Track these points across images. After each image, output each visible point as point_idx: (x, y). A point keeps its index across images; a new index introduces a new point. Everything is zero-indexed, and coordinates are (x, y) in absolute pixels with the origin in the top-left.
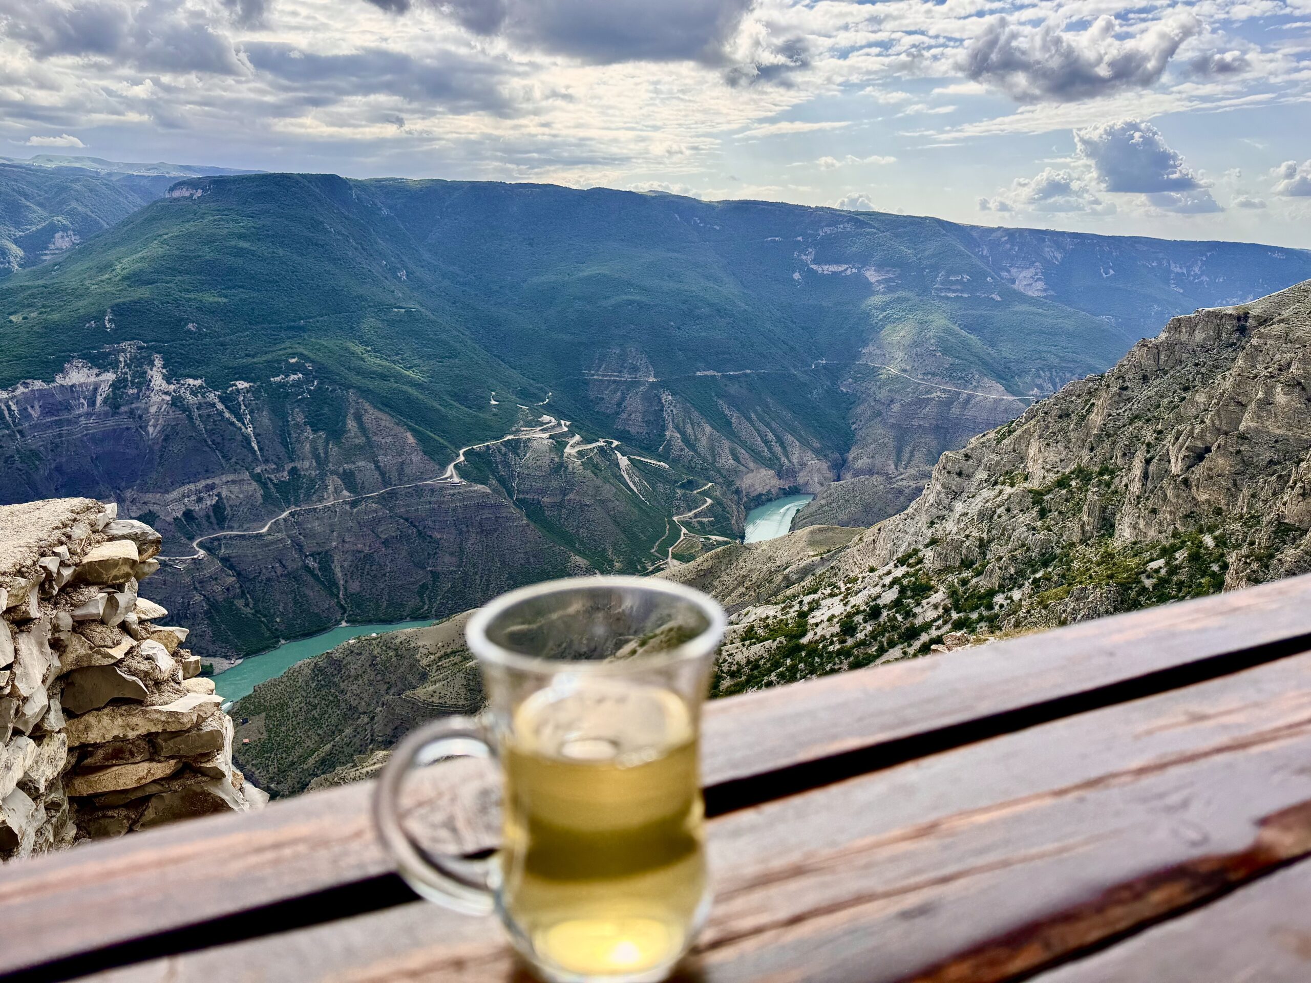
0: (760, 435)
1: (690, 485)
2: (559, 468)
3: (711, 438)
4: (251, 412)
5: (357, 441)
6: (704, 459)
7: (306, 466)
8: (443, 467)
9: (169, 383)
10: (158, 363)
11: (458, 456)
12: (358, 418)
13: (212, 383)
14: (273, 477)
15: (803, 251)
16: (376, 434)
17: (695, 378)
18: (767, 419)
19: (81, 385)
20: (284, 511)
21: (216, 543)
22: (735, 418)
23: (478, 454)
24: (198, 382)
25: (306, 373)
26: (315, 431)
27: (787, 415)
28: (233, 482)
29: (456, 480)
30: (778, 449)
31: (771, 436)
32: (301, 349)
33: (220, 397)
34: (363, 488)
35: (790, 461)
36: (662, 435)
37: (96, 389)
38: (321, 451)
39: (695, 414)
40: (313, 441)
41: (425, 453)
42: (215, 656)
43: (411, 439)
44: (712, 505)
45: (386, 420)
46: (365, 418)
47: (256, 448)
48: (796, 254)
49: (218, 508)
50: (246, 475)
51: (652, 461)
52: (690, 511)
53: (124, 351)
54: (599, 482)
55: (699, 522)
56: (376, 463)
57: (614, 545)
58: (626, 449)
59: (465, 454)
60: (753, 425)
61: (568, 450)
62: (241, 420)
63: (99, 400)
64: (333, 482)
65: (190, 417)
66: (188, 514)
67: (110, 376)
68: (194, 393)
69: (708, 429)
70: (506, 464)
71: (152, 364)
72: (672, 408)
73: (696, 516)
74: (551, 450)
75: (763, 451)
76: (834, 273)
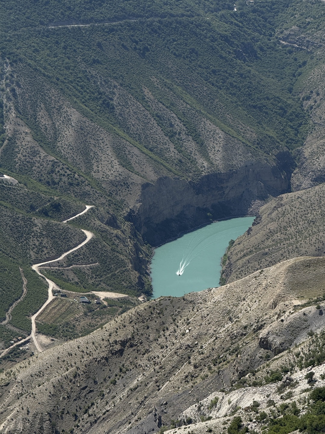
0: (160, 123)
1: (55, 210)
6: (73, 167)
31: (178, 125)
39: (51, 92)
44: (94, 242)
52: (59, 252)
55: (77, 272)
60: (148, 107)
73: (70, 260)
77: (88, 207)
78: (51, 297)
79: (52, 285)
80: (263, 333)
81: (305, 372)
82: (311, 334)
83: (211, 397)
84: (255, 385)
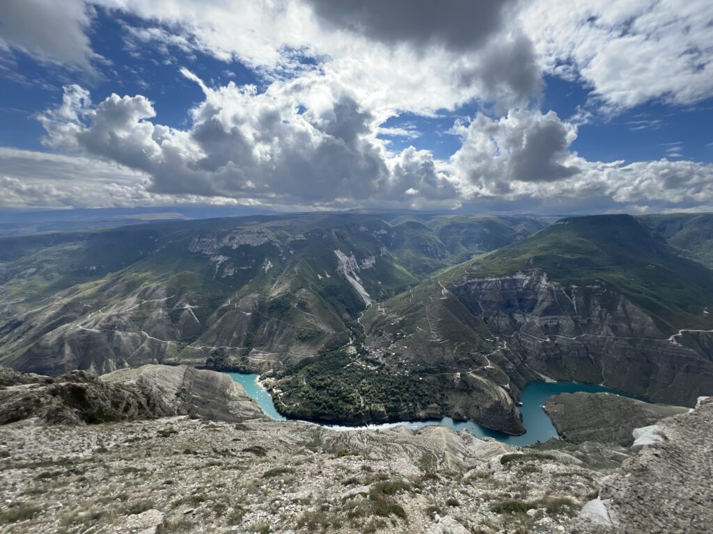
4: (576, 296)
5: (621, 315)
7: (595, 320)
8: (668, 335)
9: (548, 282)
11: (678, 332)
13: (563, 285)
14: (580, 320)
16: (631, 314)
19: (520, 279)
20: (583, 334)
23: (691, 334)
24: (558, 284)
25: (602, 286)
28: (564, 319)
29: (675, 343)
32: (600, 277)
33: (565, 289)
34: (621, 334)
37: (524, 281)
38: (603, 316)
40: (601, 311)
41: (658, 327)
43: (650, 319)
45: (638, 310)
46: (627, 307)
47: (575, 309)
49: (557, 326)
50: (570, 318)
53: (535, 271)
59: (682, 333)
62: (571, 298)
64: (607, 328)
65: (553, 294)
66: (546, 326)
67: (529, 278)
68: (555, 287)
71: (543, 276)
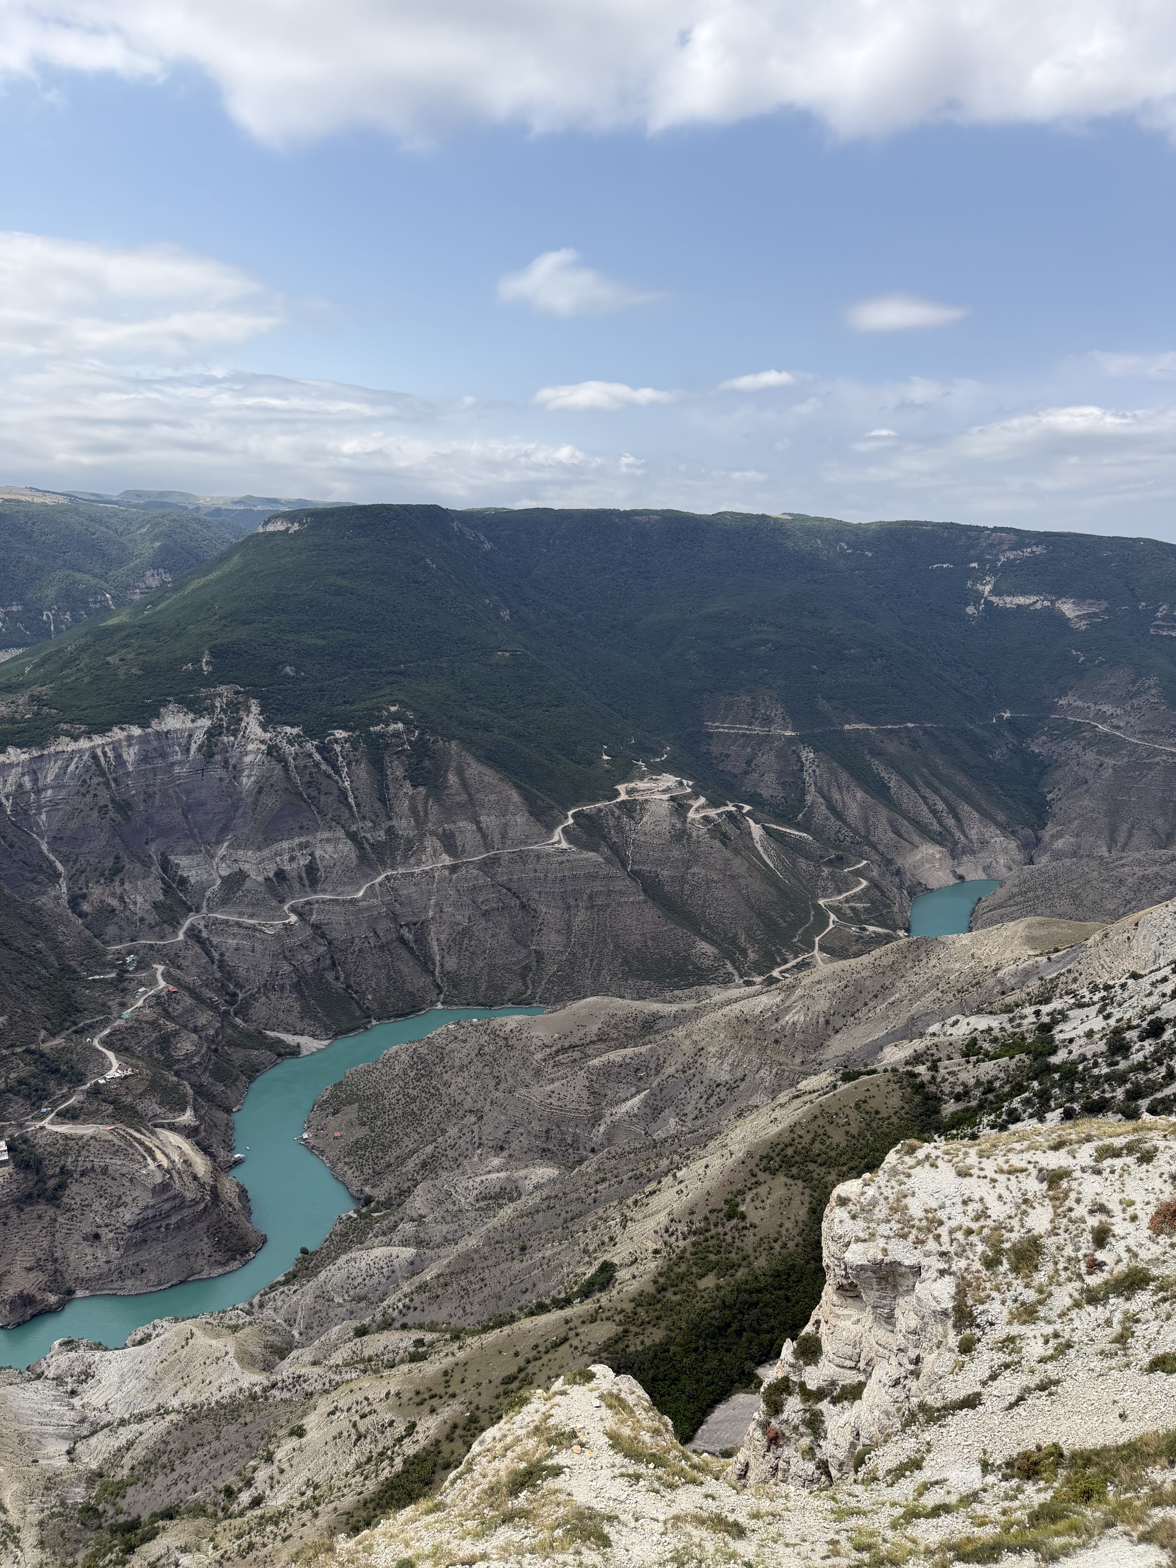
0: (926, 803)
1: (839, 862)
2: (681, 836)
3: (863, 807)
4: (349, 764)
5: (458, 799)
6: (855, 831)
7: (404, 826)
8: (550, 828)
9: (265, 731)
10: (255, 709)
11: (566, 817)
12: (460, 772)
13: (310, 733)
14: (368, 835)
15: (980, 579)
16: (479, 791)
17: (842, 733)
18: (936, 783)
19: (176, 731)
20: (379, 875)
21: (307, 907)
22: (893, 781)
23: (588, 817)
24: (295, 731)
25: (406, 722)
26: (415, 786)
27: (962, 780)
28: (328, 840)
29: (564, 845)
30: (950, 822)
31: (941, 806)
32: (401, 697)
33: (317, 747)
34: (463, 851)
35: (966, 837)
36: (802, 801)
37: (190, 736)
38: (420, 808)
39: (844, 777)
40: (413, 798)
41: (531, 813)
42: (302, 1035)
43: (516, 797)
44: (867, 888)
45: (490, 776)
46: (467, 774)
47: (353, 803)
48: (969, 584)
49: (311, 869)
50: (341, 833)
51: (792, 831)
52: (840, 893)
53: (220, 695)
54: (728, 854)
55: (853, 909)
56: (478, 823)
57: (748, 931)
58: (760, 815)
59: (574, 816)
60: (918, 791)
61: (691, 815)
62: (337, 772)
63: (194, 747)
64: (431, 843)
65: (286, 768)
66: (280, 875)
67: (205, 723)
68: (290, 742)
69: (860, 795)
70: (620, 830)
71: (248, 711)
72: (814, 767)
73: (847, 900)
74: (672, 815)
75: (932, 824)
76: (1019, 606)
77: (865, 862)
78: (831, 926)
79: (833, 917)
80: (1000, 974)
81: (1033, 1008)
82: (1041, 979)
83: (954, 1018)
84: (991, 1013)
